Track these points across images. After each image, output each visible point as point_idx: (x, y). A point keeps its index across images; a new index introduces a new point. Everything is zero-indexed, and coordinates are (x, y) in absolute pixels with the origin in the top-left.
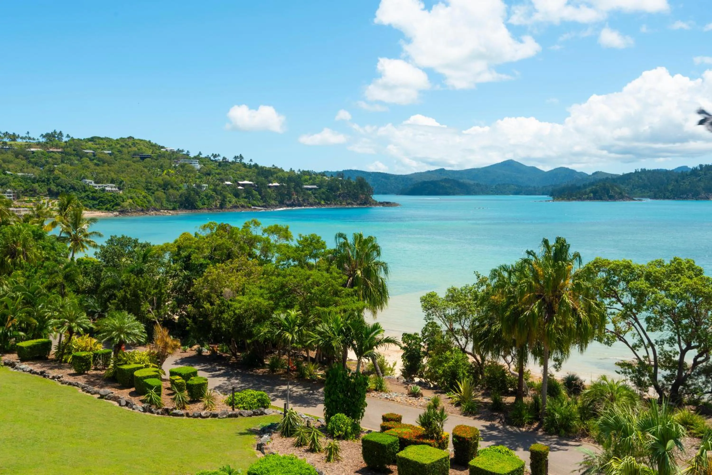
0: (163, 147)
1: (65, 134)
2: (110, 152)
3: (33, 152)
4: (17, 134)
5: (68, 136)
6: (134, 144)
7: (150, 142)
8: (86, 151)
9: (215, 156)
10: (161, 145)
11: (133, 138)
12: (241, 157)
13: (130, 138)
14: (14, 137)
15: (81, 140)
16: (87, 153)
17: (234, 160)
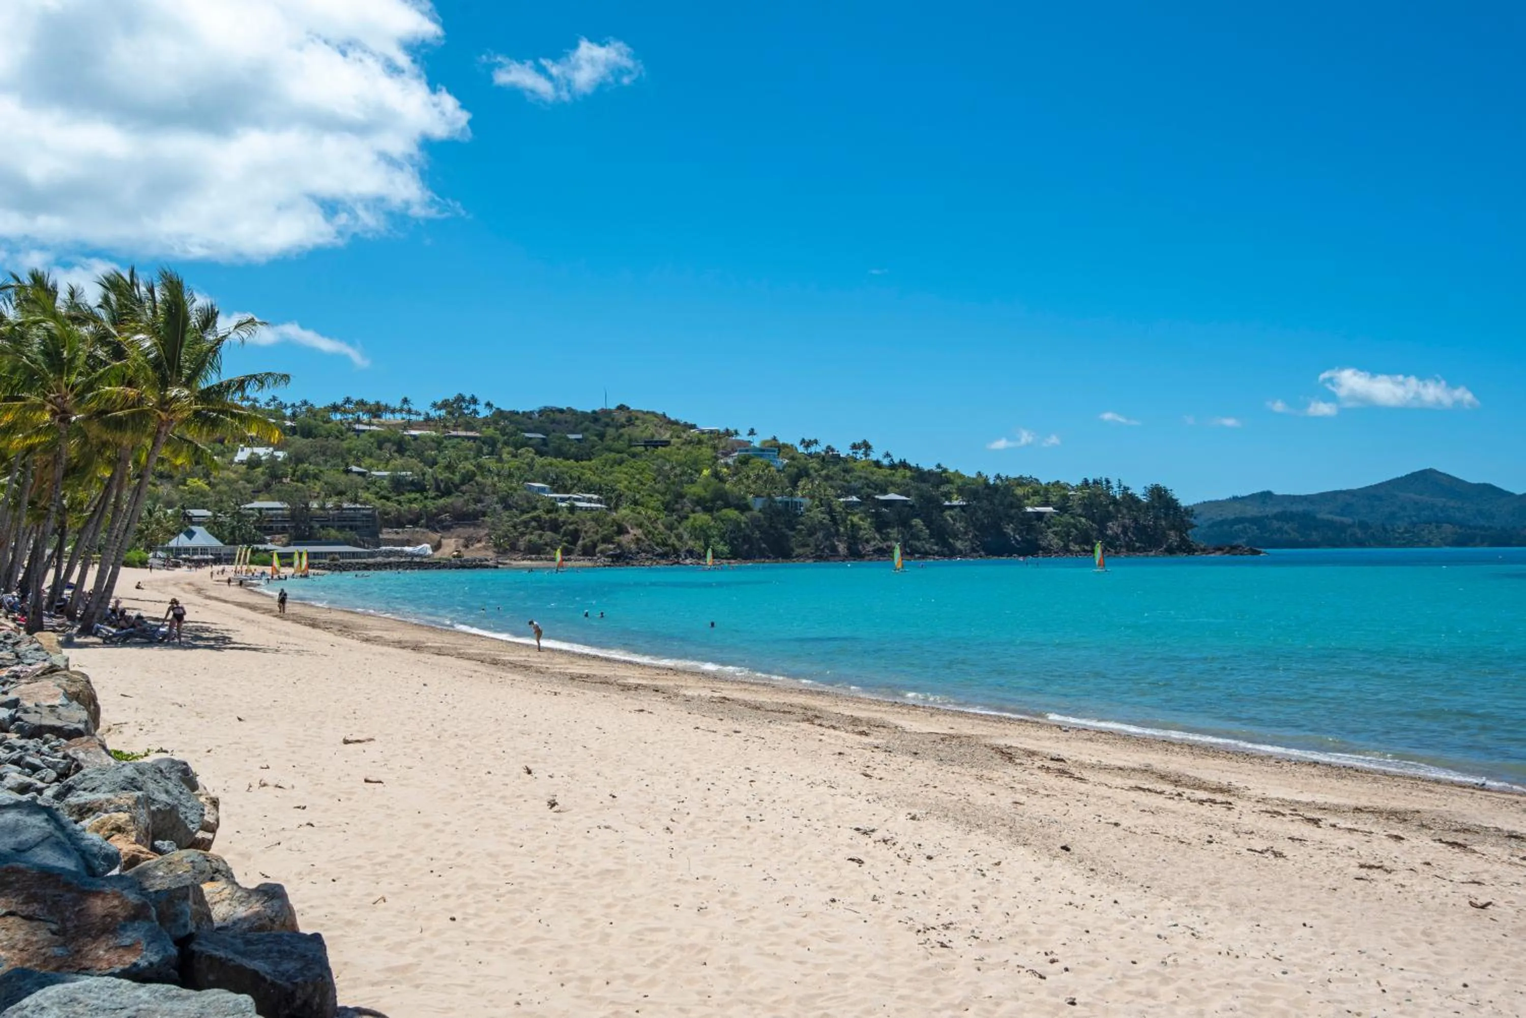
0: (693, 427)
1: (482, 402)
2: (580, 436)
3: (415, 438)
4: (383, 403)
5: (489, 405)
6: (630, 421)
7: (664, 416)
8: (527, 435)
9: (807, 444)
10: (690, 422)
11: (628, 408)
12: (867, 446)
13: (621, 408)
14: (377, 411)
15: (517, 413)
16: (531, 439)
17: (851, 452)
